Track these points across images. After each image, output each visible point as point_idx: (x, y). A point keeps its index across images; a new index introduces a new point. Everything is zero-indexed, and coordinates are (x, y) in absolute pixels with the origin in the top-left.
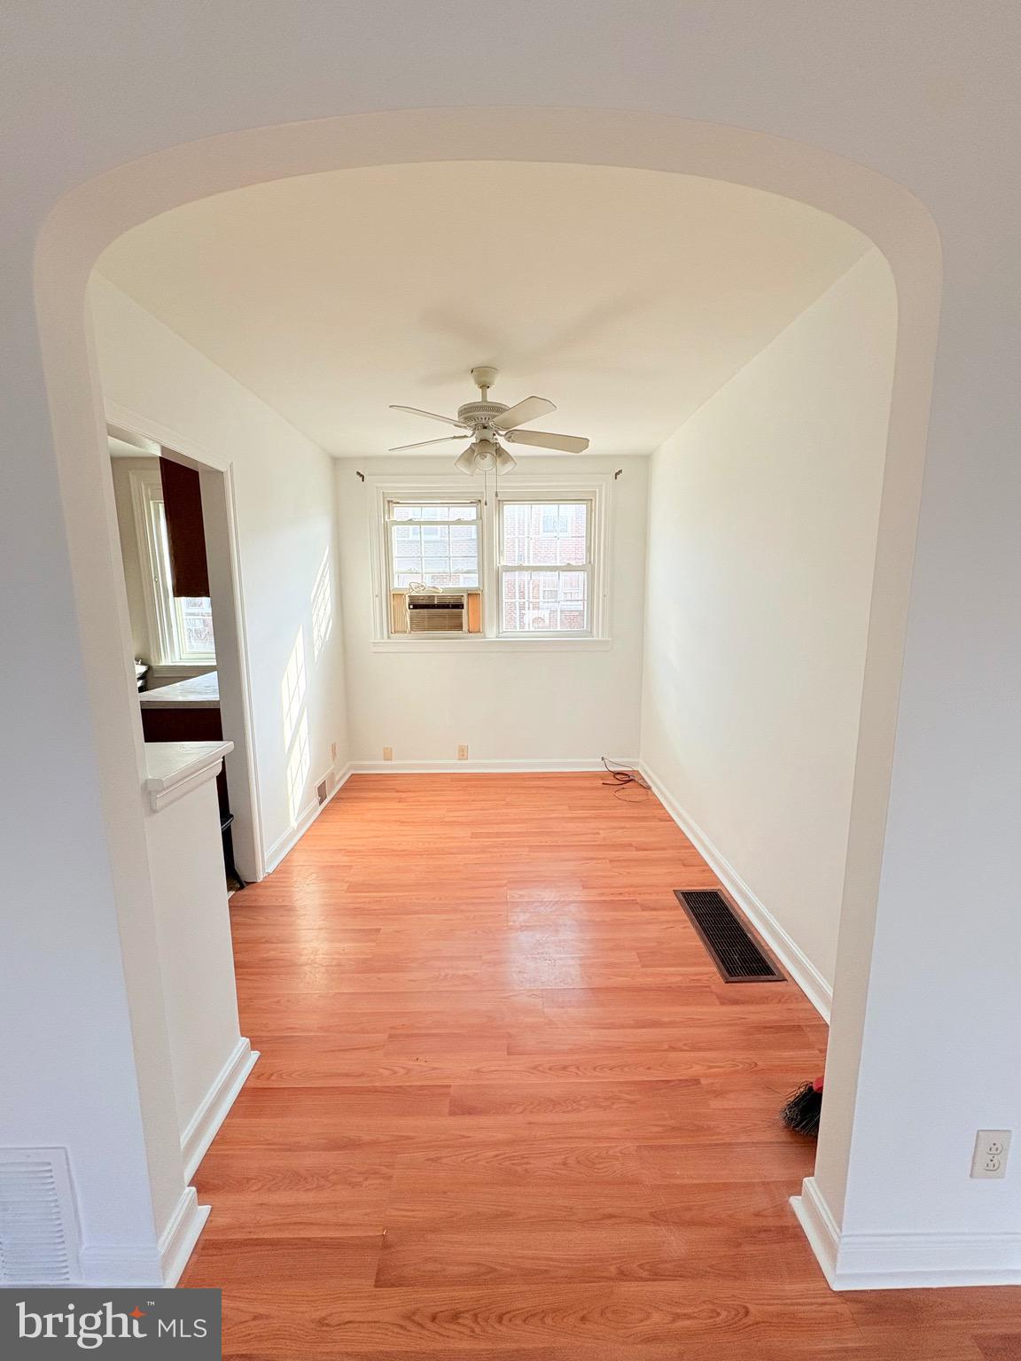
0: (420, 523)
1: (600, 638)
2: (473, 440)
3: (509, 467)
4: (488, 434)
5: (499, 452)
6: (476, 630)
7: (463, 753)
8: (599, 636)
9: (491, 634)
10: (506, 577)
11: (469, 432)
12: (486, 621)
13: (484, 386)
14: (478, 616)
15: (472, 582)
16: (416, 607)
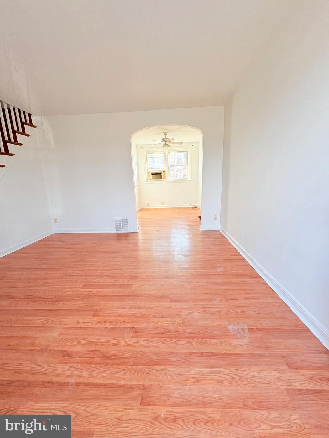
0: (153, 157)
1: (190, 180)
2: (164, 144)
3: (170, 147)
4: (166, 143)
5: (168, 145)
6: (165, 179)
7: (163, 204)
8: (189, 179)
9: (168, 179)
10: (170, 168)
11: (163, 142)
12: (167, 177)
13: (166, 135)
14: (165, 176)
15: (164, 169)
16: (153, 174)
